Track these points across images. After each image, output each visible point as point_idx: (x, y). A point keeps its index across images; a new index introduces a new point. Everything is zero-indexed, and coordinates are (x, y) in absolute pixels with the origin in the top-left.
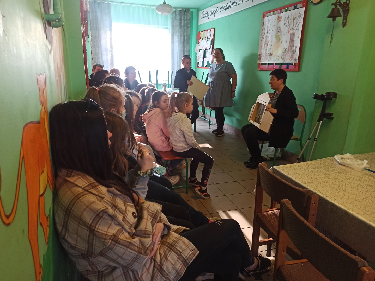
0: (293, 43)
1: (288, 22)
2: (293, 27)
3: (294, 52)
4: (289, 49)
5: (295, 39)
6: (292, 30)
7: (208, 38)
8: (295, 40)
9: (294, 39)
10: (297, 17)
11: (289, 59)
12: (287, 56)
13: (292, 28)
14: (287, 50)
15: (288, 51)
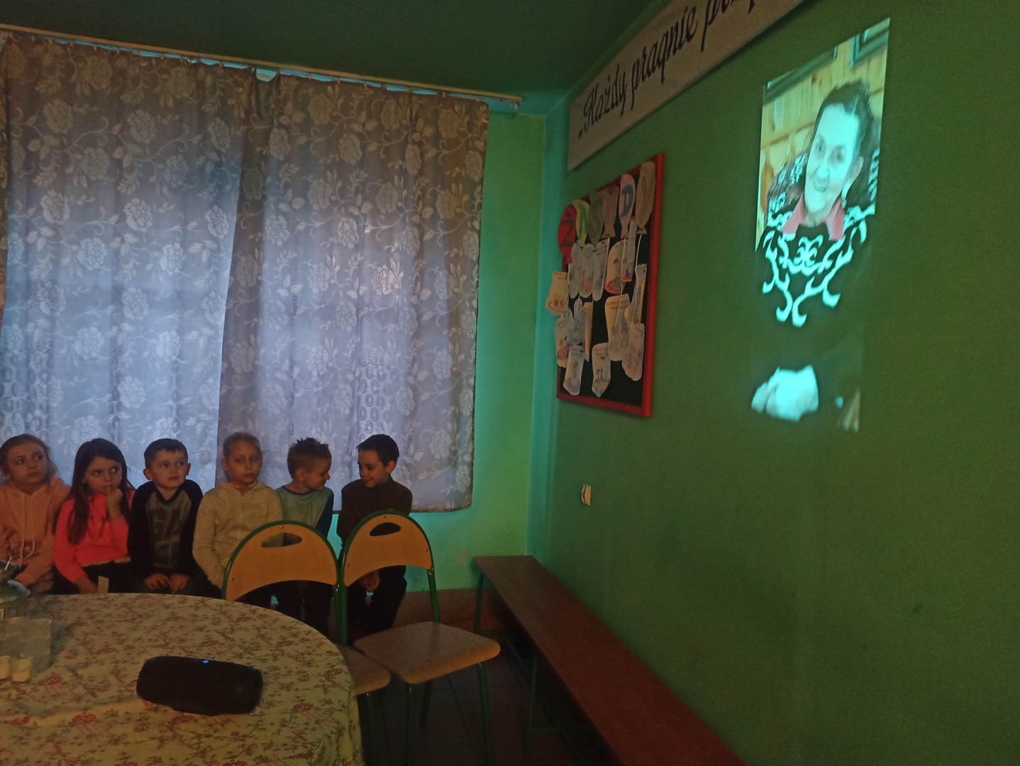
7: (618, 227)
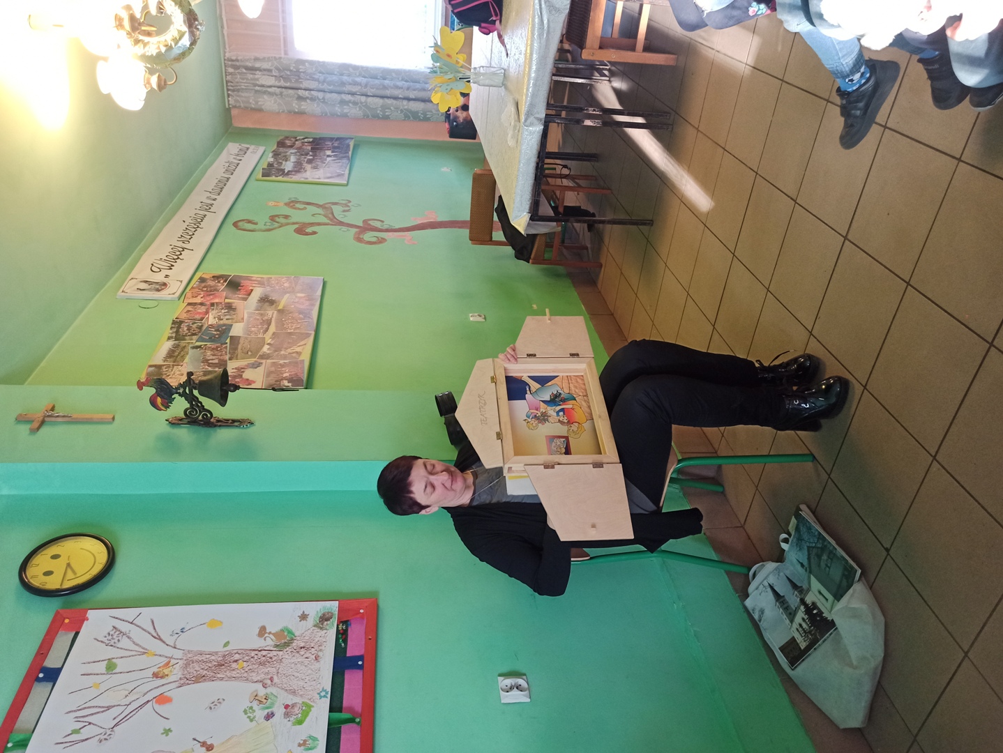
0: (237, 657)
1: (109, 708)
2: (149, 673)
3: (285, 641)
4: (261, 674)
5: (219, 648)
6: (162, 677)
8: (227, 644)
9: (216, 653)
10: (111, 653)
11: (317, 665)
12: (295, 684)
13: (156, 675)
14: (262, 692)
15: (271, 679)
